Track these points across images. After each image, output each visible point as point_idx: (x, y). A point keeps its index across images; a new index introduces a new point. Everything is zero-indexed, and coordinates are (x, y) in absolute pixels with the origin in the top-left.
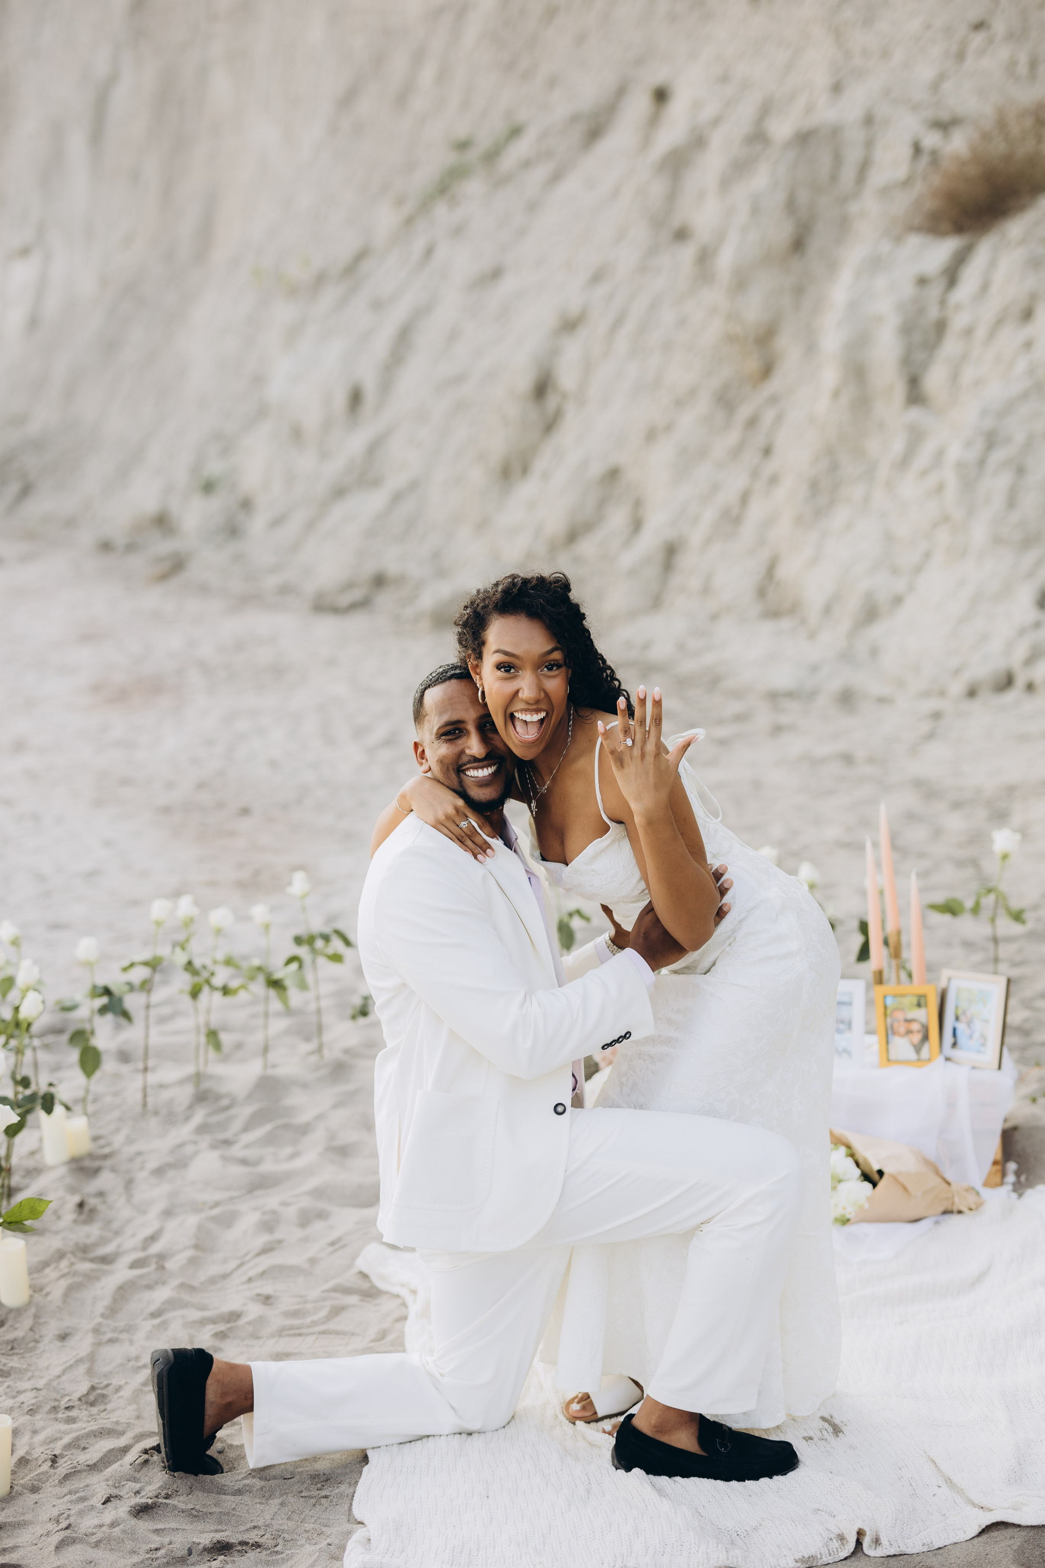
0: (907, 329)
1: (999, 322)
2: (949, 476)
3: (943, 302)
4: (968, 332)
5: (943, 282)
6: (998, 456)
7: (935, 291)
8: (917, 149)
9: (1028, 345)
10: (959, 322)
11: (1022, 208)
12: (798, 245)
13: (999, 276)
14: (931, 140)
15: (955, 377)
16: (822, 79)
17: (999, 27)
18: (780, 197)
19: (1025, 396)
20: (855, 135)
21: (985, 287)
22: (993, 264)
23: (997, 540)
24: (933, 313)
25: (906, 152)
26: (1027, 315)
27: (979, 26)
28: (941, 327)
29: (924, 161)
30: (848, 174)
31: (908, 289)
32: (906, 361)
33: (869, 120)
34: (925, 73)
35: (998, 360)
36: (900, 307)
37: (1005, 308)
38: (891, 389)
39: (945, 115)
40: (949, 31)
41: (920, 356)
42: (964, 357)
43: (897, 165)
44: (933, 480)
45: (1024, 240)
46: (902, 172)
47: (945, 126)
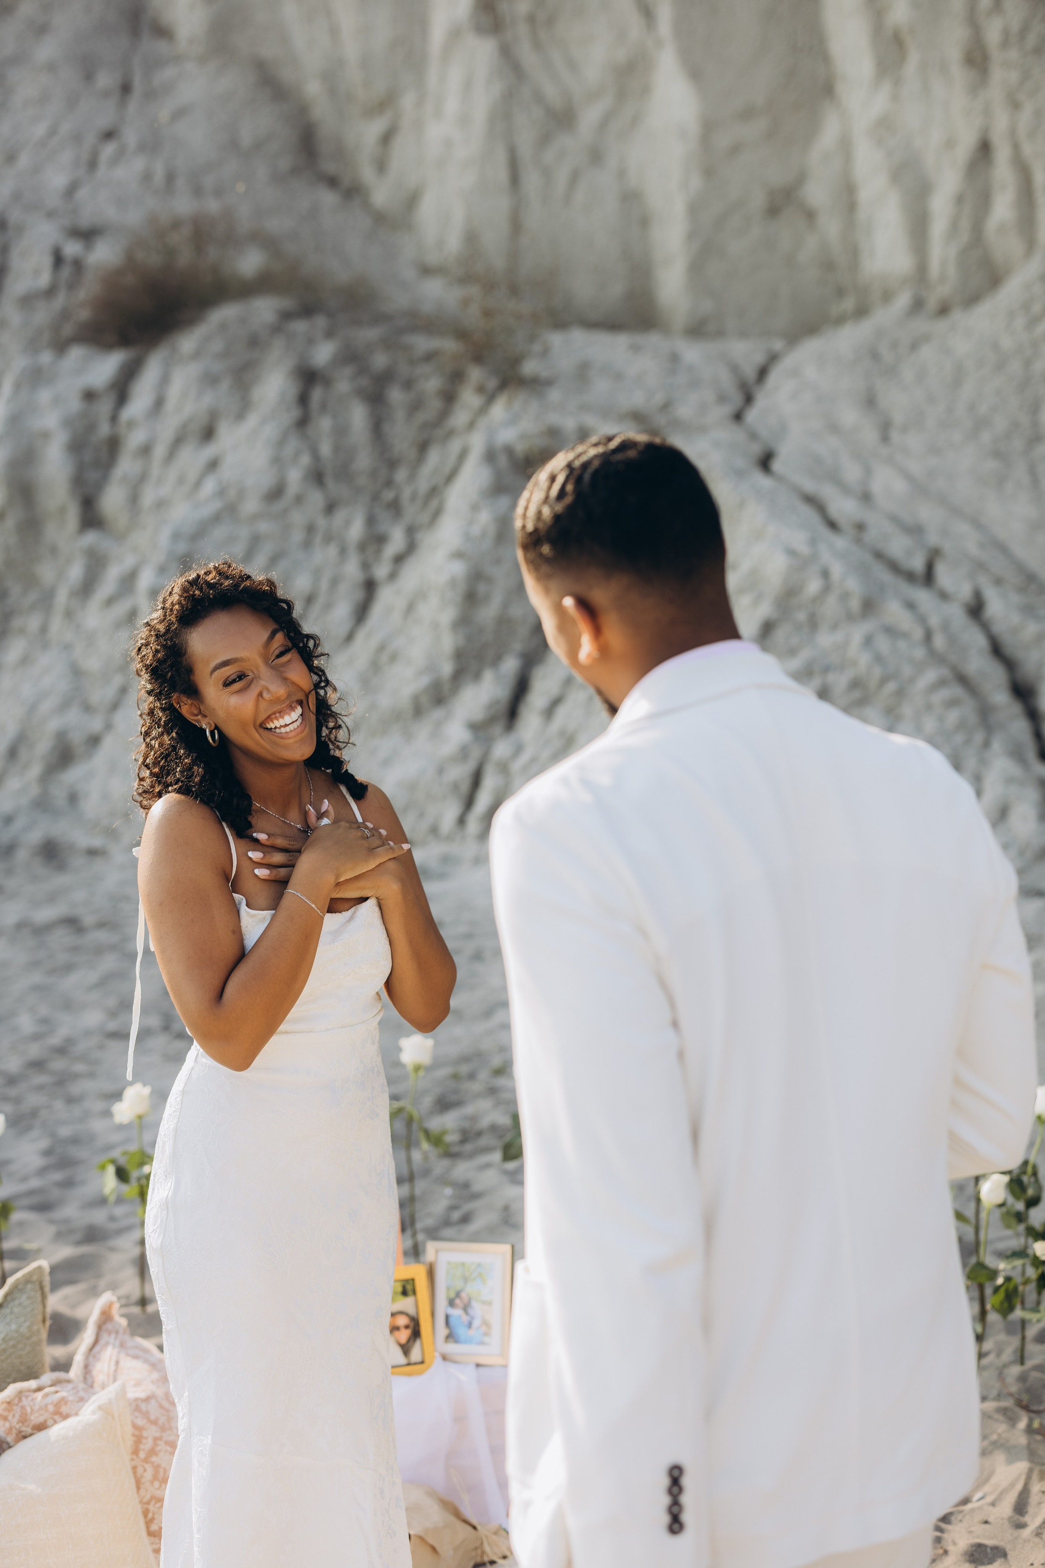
0: (76, 447)
1: (178, 441)
3: (114, 419)
4: (146, 450)
5: (112, 396)
7: (104, 407)
8: (58, 259)
9: (213, 465)
10: (135, 439)
11: (191, 322)
13: (172, 394)
14: (72, 249)
17: (131, 136)
19: (216, 519)
21: (159, 403)
22: (165, 380)
24: (104, 429)
25: (47, 261)
26: (208, 434)
27: (109, 135)
28: (113, 445)
29: (66, 271)
31: (75, 404)
32: (78, 482)
34: (56, 179)
35: (181, 481)
36: (68, 422)
37: (184, 427)
38: (62, 511)
39: (85, 220)
40: (77, 138)
41: (92, 475)
42: (143, 477)
43: (37, 272)
44: (121, 608)
45: (197, 355)
46: (44, 280)
47: (86, 235)
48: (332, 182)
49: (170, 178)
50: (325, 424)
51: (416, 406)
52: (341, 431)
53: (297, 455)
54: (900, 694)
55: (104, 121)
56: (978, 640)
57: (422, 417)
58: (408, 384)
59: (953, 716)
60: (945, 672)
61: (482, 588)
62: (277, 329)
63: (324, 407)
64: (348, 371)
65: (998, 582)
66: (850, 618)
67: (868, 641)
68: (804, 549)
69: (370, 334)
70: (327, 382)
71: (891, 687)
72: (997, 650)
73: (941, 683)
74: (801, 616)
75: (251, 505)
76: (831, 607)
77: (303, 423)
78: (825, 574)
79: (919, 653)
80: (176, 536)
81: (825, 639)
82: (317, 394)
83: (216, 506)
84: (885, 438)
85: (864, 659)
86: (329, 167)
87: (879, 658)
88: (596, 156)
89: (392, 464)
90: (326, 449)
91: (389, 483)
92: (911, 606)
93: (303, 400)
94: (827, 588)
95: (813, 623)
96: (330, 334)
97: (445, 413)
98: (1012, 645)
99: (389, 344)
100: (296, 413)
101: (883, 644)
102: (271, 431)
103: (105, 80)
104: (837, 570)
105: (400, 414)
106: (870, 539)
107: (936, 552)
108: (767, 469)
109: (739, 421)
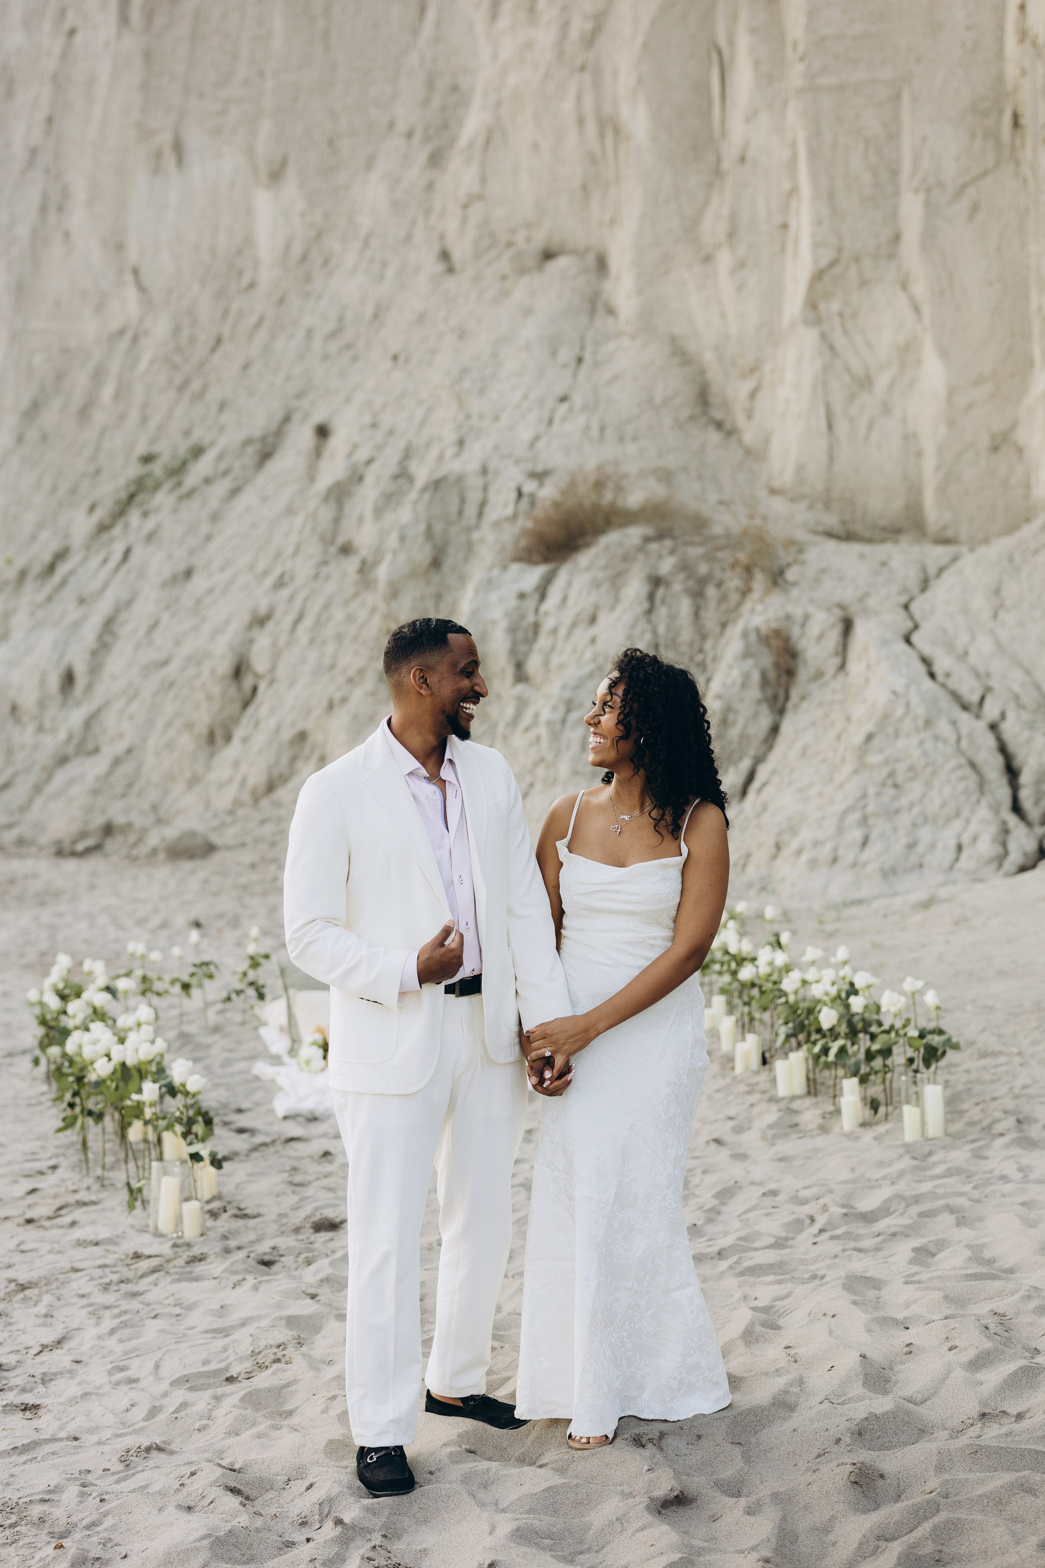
0: (512, 630)
1: (574, 625)
2: (542, 731)
3: (537, 611)
4: (555, 631)
5: (536, 597)
6: (574, 716)
7: (531, 603)
8: (520, 494)
9: (593, 641)
10: (548, 624)
11: (588, 545)
12: (436, 563)
13: (573, 593)
14: (530, 487)
15: (546, 663)
16: (450, 437)
17: (578, 400)
18: (422, 527)
20: (475, 482)
21: (565, 599)
22: (569, 584)
23: (576, 773)
24: (531, 618)
25: (513, 495)
26: (593, 620)
27: (563, 399)
28: (536, 628)
29: (524, 503)
30: (471, 511)
31: (513, 602)
32: (513, 652)
33: (484, 471)
34: (526, 435)
35: (574, 651)
36: (507, 614)
37: (578, 615)
38: (503, 671)
39: (540, 468)
40: (541, 402)
41: (522, 648)
42: (553, 648)
43: (506, 505)
44: (532, 734)
45: (588, 569)
46: (509, 511)
47: (540, 476)
48: (719, 425)
49: (602, 429)
50: (662, 612)
51: (723, 599)
52: (673, 617)
53: (643, 632)
54: (934, 773)
55: (559, 391)
56: (990, 741)
57: (724, 607)
58: (719, 585)
59: (961, 786)
60: (963, 761)
61: (731, 717)
62: (640, 549)
63: (663, 602)
64: (681, 576)
65: (1021, 706)
66: (918, 730)
67: (921, 743)
68: (900, 689)
69: (694, 552)
70: (668, 584)
71: (929, 770)
72: (1003, 749)
73: (959, 767)
74: (890, 730)
76: (907, 724)
77: (650, 611)
78: (908, 705)
79: (949, 750)
80: (564, 688)
81: (901, 743)
82: (661, 592)
83: (591, 666)
84: (995, 615)
85: (916, 753)
86: (717, 414)
87: (925, 754)
88: (886, 409)
89: (704, 637)
90: (662, 629)
91: (701, 650)
92: (954, 723)
93: (651, 597)
94: (906, 713)
95: (897, 734)
96: (672, 552)
97: (739, 604)
98: (1013, 746)
99: (709, 558)
100: (646, 605)
101: (929, 745)
102: (628, 618)
103: (566, 355)
104: (915, 700)
105: (712, 604)
106: (952, 683)
107: (988, 690)
108: (908, 640)
109: (906, 607)
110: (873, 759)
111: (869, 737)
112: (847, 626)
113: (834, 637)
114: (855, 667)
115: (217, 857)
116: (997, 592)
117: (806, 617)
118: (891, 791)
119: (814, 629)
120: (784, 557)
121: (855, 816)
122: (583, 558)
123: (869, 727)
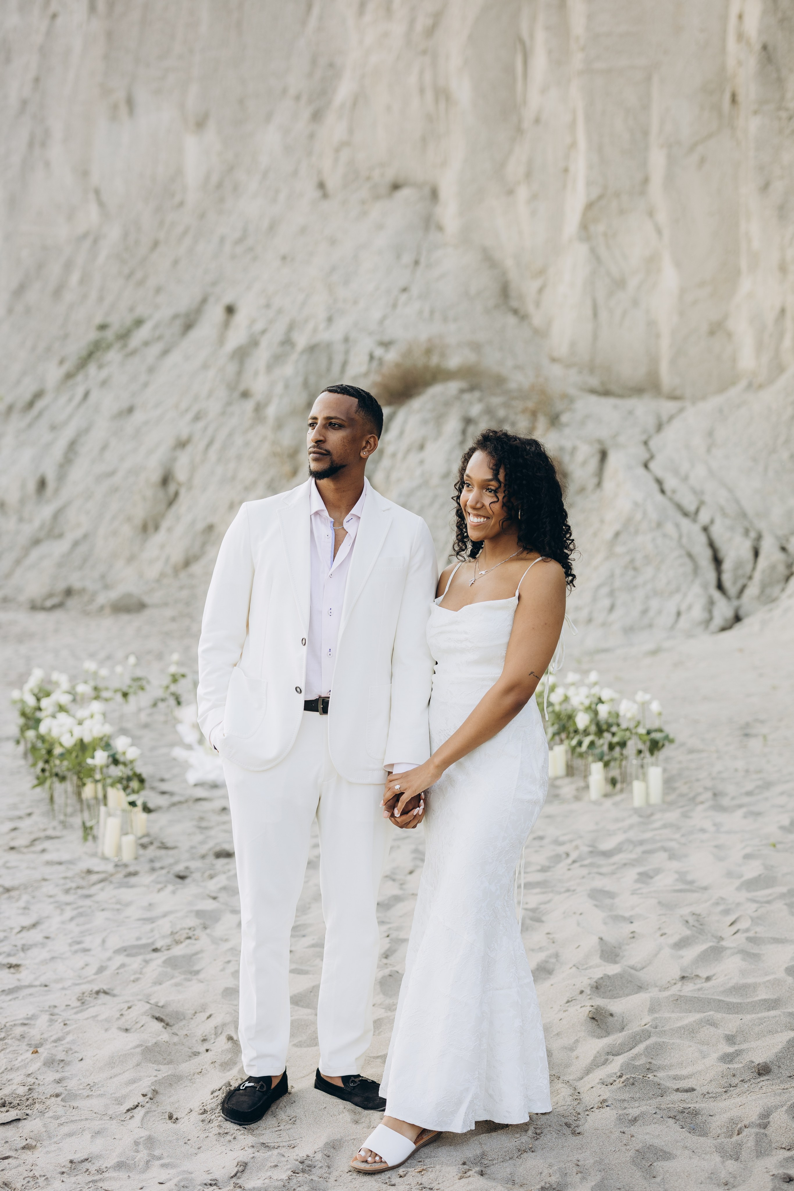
1: (408, 451)
4: (394, 455)
8: (371, 357)
9: (422, 462)
10: (390, 450)
11: (419, 394)
13: (408, 427)
14: (379, 352)
15: (388, 477)
16: (322, 315)
17: (415, 291)
18: (300, 380)
19: (419, 487)
20: (339, 348)
21: (402, 433)
22: (405, 422)
25: (366, 358)
26: (422, 447)
27: (405, 290)
29: (375, 364)
30: (335, 368)
33: (346, 340)
34: (376, 314)
35: (408, 469)
37: (412, 444)
39: (386, 338)
40: (389, 292)
42: (393, 468)
43: (361, 364)
45: (419, 411)
46: (364, 368)
47: (386, 345)
48: (515, 312)
49: (432, 312)
54: (662, 561)
55: (402, 282)
56: (702, 539)
58: (513, 424)
59: (681, 570)
60: (683, 552)
62: (457, 398)
65: (724, 514)
66: (652, 530)
67: (654, 539)
68: (640, 501)
69: (496, 400)
70: (477, 423)
71: (659, 558)
72: (711, 544)
73: (680, 556)
74: (632, 529)
75: (435, 481)
76: (644, 526)
78: (645, 512)
79: (673, 544)
81: (639, 539)
82: (471, 429)
83: (420, 481)
84: (709, 450)
85: (650, 546)
86: (514, 304)
87: (656, 547)
88: (635, 303)
92: (677, 526)
93: (464, 432)
94: (644, 518)
95: (637, 532)
96: (480, 400)
98: (719, 542)
99: (506, 405)
100: (459, 438)
101: (659, 541)
102: (447, 447)
103: (407, 258)
104: (650, 509)
106: (677, 497)
107: (702, 503)
108: (646, 466)
109: (646, 443)
110: (619, 549)
111: (617, 534)
112: (603, 455)
113: (594, 463)
114: (608, 485)
115: (147, 613)
116: (710, 434)
117: (574, 449)
118: (630, 573)
119: (580, 457)
120: (559, 406)
121: (605, 590)
122: (415, 403)
123: (617, 527)
